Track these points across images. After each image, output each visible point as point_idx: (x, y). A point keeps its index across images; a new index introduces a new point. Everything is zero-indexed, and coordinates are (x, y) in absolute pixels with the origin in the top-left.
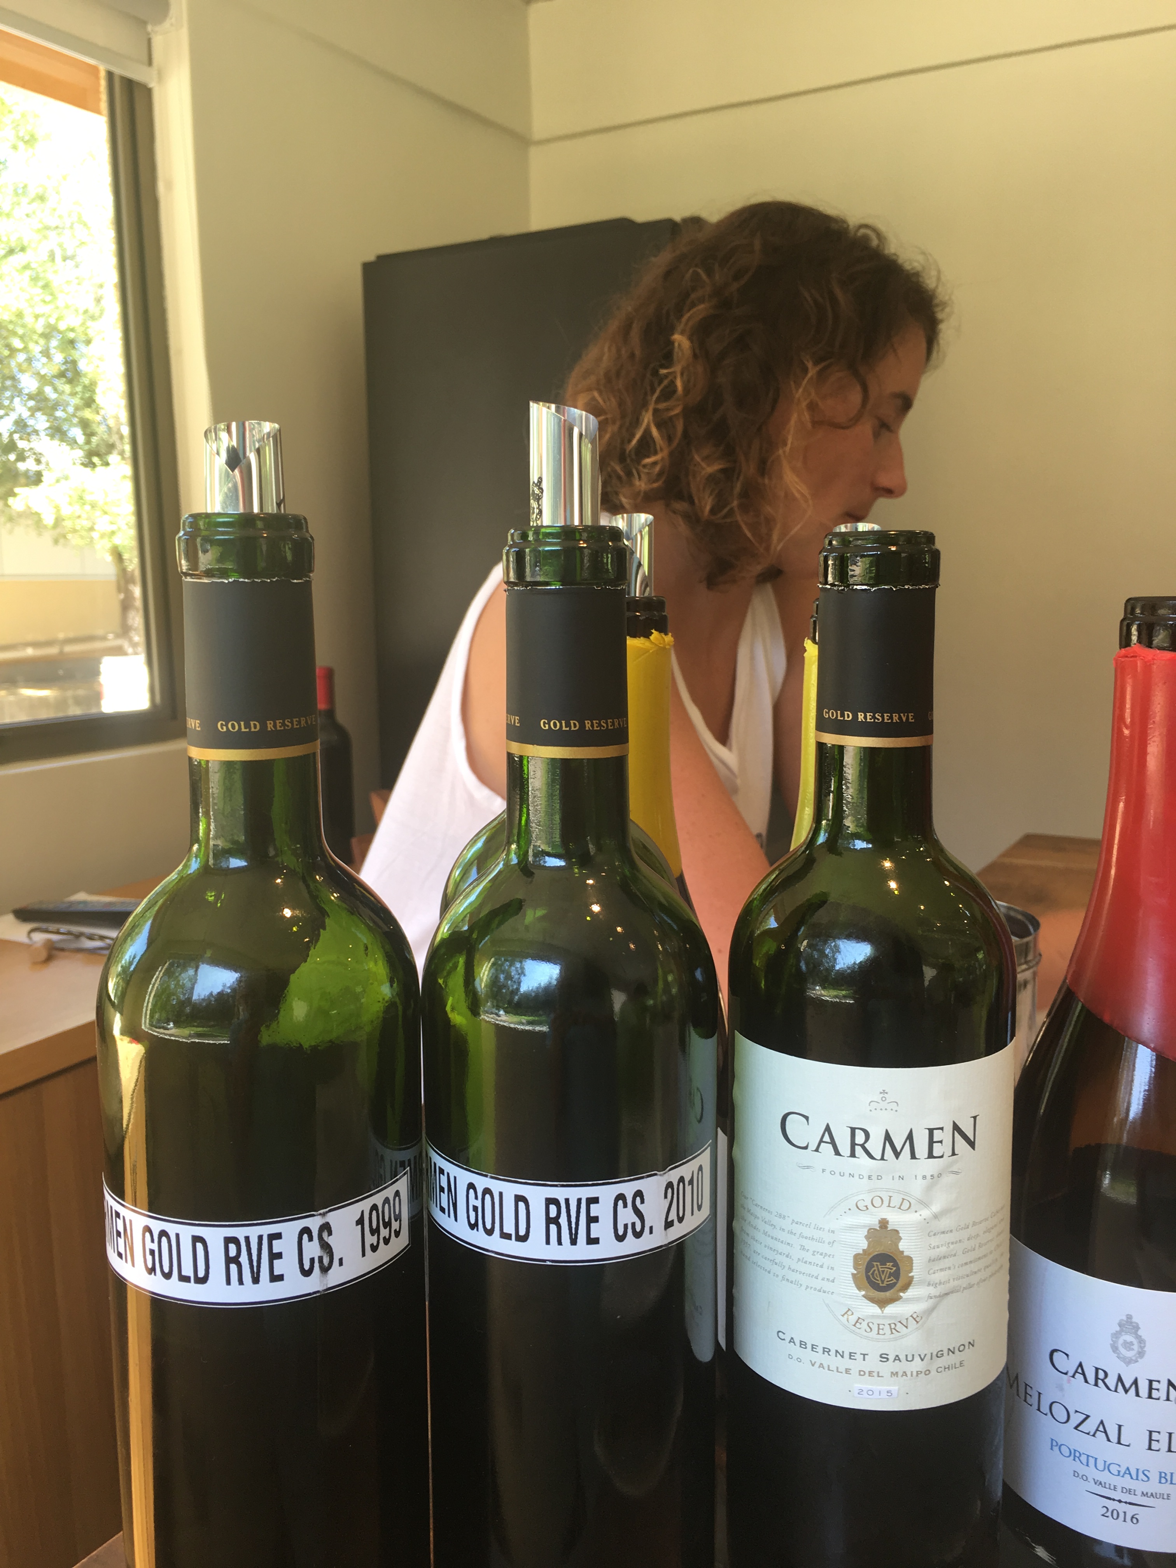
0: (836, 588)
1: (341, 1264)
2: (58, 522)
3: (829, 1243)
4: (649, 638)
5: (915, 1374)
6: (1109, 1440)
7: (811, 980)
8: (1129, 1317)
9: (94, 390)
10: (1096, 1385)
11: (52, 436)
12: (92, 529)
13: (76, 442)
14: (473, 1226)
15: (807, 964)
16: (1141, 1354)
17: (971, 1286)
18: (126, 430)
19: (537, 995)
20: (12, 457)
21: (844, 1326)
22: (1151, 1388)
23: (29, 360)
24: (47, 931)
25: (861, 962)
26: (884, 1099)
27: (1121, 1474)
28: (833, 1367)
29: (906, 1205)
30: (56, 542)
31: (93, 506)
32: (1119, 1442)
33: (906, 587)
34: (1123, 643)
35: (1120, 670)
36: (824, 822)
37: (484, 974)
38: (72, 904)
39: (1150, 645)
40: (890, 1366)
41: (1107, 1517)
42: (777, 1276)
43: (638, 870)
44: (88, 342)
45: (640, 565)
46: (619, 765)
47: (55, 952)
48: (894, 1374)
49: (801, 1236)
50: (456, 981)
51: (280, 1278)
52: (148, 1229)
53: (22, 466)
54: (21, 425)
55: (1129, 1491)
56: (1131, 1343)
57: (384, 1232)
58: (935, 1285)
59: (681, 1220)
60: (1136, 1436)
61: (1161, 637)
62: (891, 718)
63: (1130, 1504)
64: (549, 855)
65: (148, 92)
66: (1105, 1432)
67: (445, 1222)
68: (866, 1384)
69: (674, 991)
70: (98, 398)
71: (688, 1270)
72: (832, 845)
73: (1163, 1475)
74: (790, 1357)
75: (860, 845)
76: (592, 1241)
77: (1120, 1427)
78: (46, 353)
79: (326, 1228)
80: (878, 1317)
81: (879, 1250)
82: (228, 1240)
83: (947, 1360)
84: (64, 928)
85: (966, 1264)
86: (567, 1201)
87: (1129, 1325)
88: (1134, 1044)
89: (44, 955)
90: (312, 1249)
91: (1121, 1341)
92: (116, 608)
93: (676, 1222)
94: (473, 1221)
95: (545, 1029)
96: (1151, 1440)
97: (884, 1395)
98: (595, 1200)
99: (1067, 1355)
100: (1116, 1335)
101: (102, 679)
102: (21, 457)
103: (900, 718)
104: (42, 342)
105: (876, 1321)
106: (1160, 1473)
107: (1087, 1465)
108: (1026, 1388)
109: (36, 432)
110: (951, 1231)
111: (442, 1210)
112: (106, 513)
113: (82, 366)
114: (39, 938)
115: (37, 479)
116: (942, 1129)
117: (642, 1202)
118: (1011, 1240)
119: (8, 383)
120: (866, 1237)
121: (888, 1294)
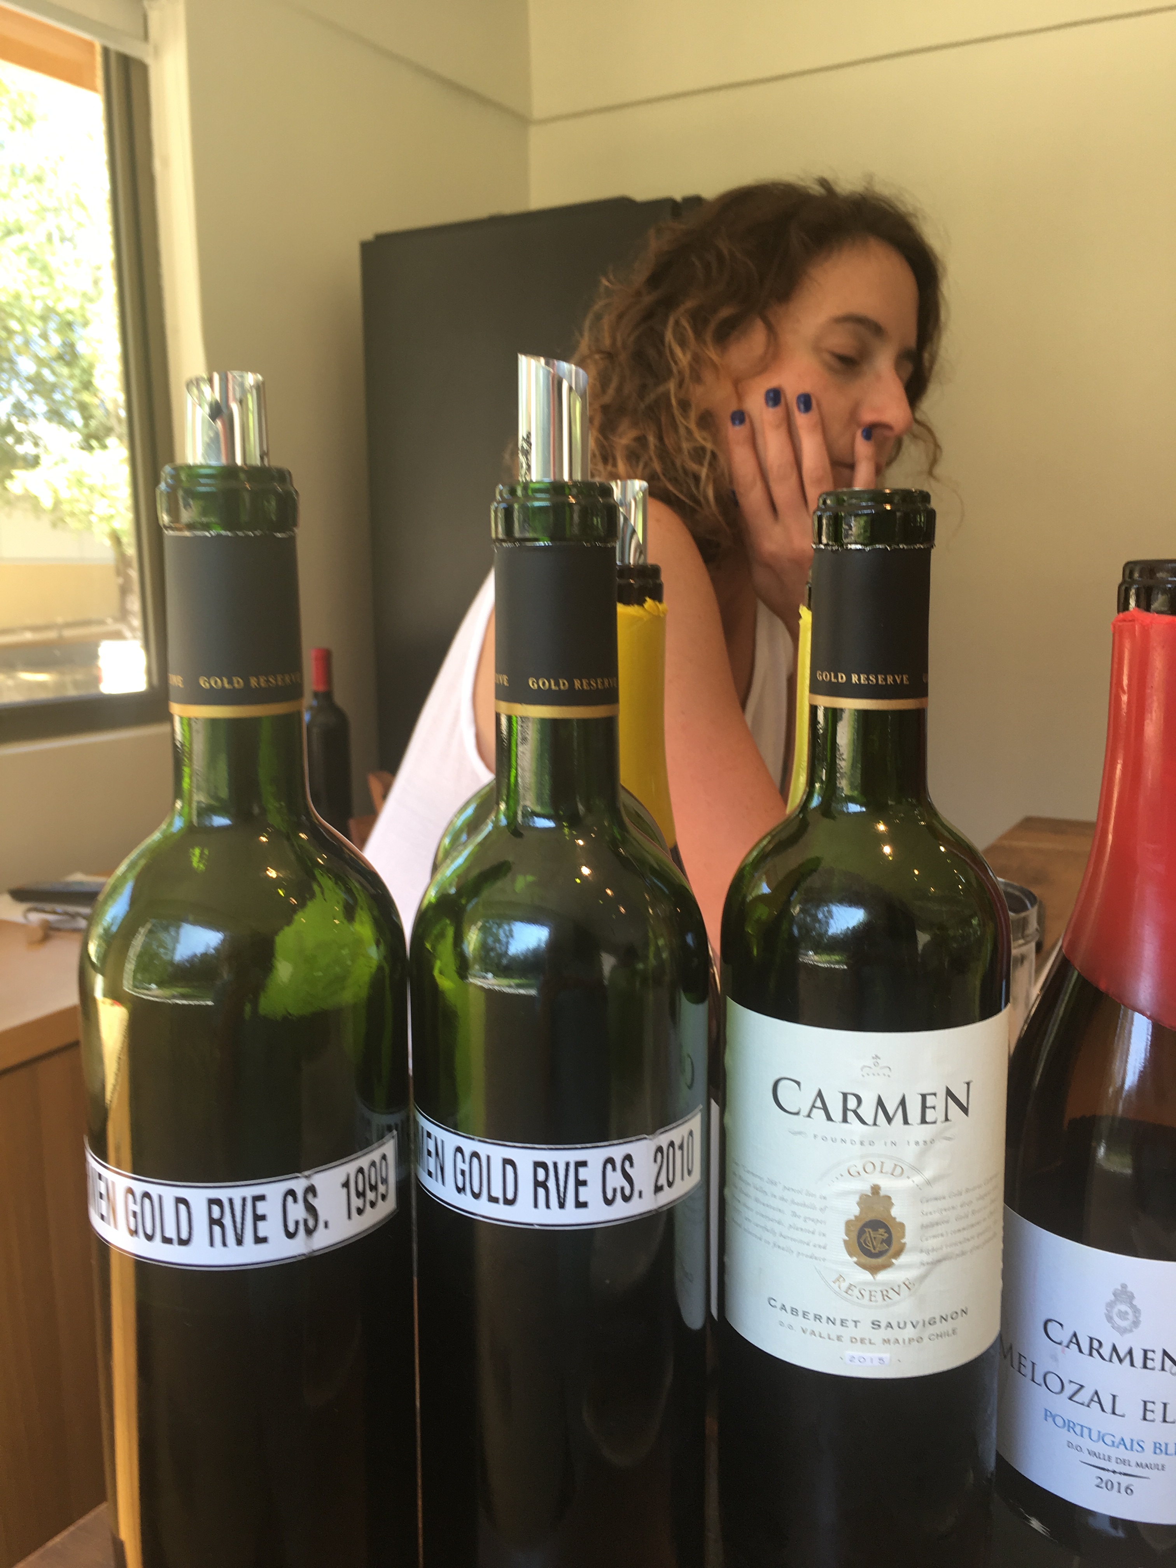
0: (829, 548)
1: (326, 1225)
2: (57, 504)
3: (821, 1209)
4: (643, 606)
5: (907, 1341)
6: (1103, 1410)
7: (803, 945)
8: (1124, 1286)
9: (91, 372)
10: (1091, 1354)
11: (50, 419)
12: (91, 512)
13: (74, 425)
14: (460, 1190)
15: (800, 929)
16: (1136, 1323)
17: (963, 1253)
18: (123, 414)
19: (526, 957)
20: (10, 440)
21: (835, 1292)
22: (1145, 1358)
23: (27, 343)
24: (43, 911)
25: (854, 927)
26: (876, 1064)
27: (1116, 1444)
28: (824, 1335)
29: (898, 1170)
30: (54, 525)
31: (91, 489)
32: (1114, 1413)
33: (901, 546)
34: (1121, 608)
35: (1118, 633)
36: (817, 785)
37: (473, 939)
38: (68, 884)
39: (1148, 609)
40: (883, 1333)
41: (1101, 1487)
42: (769, 1243)
43: (628, 832)
44: (85, 324)
45: (634, 532)
46: (609, 725)
47: (52, 933)
48: (886, 1341)
49: (793, 1202)
50: (446, 948)
51: (264, 1240)
52: (130, 1191)
53: (20, 450)
54: (19, 408)
55: (1124, 1462)
56: (1126, 1313)
57: (370, 1195)
58: (928, 1252)
59: (670, 1184)
60: (1130, 1406)
61: (1160, 600)
62: (885, 679)
63: (1125, 1474)
64: (539, 815)
65: (143, 68)
66: (1100, 1403)
67: (433, 1186)
68: (856, 1351)
69: (665, 955)
70: (96, 381)
71: (678, 1235)
72: (827, 809)
73: (1158, 1445)
74: (781, 1324)
75: (854, 808)
76: (581, 1205)
77: (1114, 1396)
78: (44, 336)
79: (311, 1190)
80: (869, 1284)
81: (871, 1216)
82: (212, 1202)
83: (940, 1327)
84: (59, 908)
85: (959, 1231)
86: (555, 1165)
87: (1123, 1295)
88: (1130, 1011)
89: (40, 934)
90: (297, 1212)
91: (1115, 1310)
92: (115, 593)
93: (666, 1187)
94: (460, 1185)
95: (533, 992)
96: (1145, 1409)
97: (876, 1362)
98: (584, 1164)
99: (1061, 1325)
100: (1110, 1305)
101: (101, 663)
102: (19, 440)
103: (894, 680)
104: (40, 323)
105: (868, 1288)
106: (1155, 1443)
107: (1082, 1436)
108: (1020, 1358)
109: (34, 415)
110: (944, 1198)
111: (430, 1174)
112: (103, 496)
113: (80, 348)
114: (35, 918)
115: (35, 462)
116: (935, 1094)
117: (632, 1165)
118: (1004, 1208)
119: (6, 365)
120: (858, 1204)
121: (880, 1261)
